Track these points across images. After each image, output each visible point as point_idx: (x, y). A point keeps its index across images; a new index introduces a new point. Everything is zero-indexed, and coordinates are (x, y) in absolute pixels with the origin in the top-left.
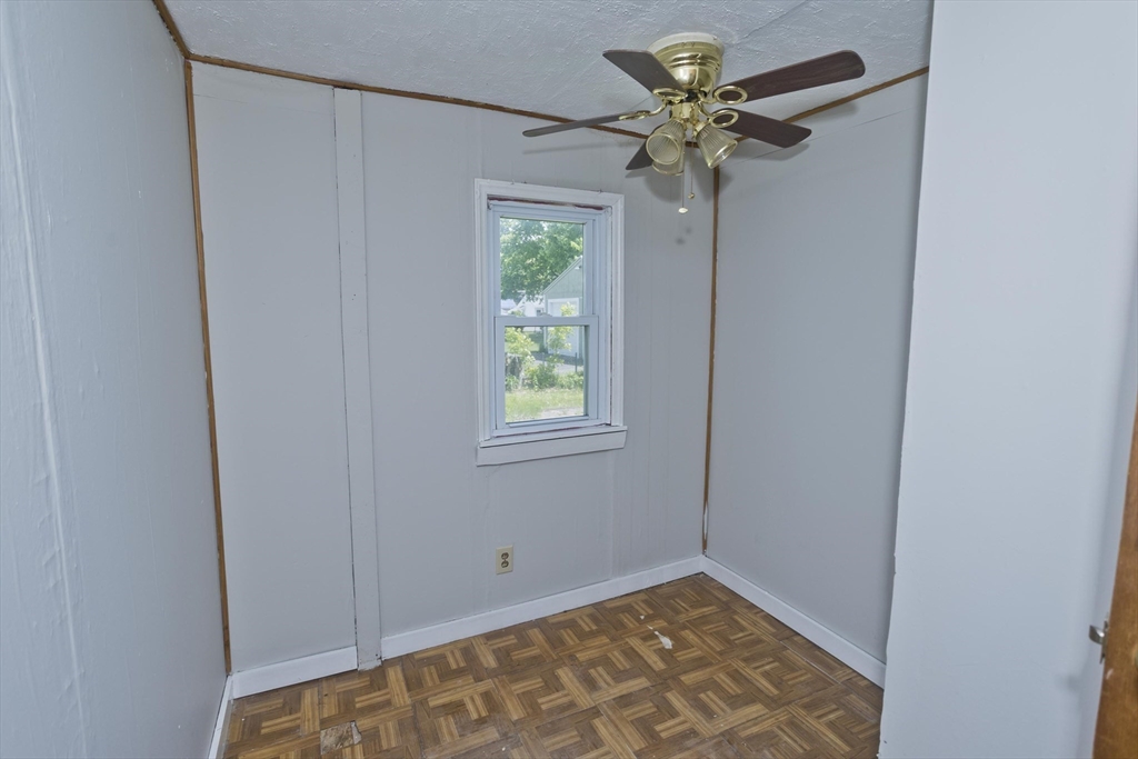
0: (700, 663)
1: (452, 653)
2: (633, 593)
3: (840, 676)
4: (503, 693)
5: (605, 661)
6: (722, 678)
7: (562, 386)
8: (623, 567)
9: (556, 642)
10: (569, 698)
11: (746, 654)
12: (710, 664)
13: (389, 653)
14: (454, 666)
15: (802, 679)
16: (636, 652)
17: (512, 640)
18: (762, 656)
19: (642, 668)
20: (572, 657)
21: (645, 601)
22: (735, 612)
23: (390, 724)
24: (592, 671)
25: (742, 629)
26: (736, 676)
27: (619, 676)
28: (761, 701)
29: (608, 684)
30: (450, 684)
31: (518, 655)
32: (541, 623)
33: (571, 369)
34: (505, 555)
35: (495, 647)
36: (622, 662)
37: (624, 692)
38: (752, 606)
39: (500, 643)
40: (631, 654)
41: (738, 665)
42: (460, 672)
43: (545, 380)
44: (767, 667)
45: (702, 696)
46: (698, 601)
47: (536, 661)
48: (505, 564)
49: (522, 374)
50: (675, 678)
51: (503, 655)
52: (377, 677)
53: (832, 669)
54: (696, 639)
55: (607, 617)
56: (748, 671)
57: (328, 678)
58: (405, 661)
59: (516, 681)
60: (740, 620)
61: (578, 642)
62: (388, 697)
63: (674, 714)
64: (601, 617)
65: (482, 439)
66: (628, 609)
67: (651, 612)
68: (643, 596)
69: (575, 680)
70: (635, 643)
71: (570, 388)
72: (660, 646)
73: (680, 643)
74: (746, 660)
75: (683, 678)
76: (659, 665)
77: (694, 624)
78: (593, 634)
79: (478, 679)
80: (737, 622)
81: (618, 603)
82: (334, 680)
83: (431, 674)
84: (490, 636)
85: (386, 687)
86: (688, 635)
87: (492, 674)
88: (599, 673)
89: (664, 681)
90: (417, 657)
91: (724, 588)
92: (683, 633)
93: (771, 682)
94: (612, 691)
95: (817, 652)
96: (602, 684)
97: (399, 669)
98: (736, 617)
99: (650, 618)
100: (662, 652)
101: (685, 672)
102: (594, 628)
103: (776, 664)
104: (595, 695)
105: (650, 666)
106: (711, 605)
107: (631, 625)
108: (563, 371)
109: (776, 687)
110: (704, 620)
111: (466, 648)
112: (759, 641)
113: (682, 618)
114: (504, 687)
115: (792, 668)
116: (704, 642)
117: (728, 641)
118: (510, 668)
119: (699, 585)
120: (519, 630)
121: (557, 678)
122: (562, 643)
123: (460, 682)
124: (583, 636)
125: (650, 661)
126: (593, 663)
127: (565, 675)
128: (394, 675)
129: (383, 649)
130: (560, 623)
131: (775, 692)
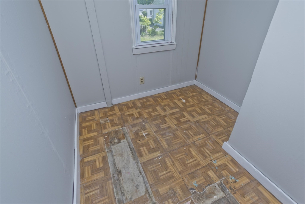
0: (192, 106)
1: (130, 103)
2: (176, 89)
3: (227, 109)
4: (143, 112)
5: (168, 105)
6: (198, 109)
7: (158, 35)
8: (174, 83)
9: (156, 101)
10: (159, 113)
11: (204, 104)
12: (195, 106)
13: (114, 103)
14: (131, 106)
15: (217, 110)
16: (176, 103)
17: (145, 100)
18: (208, 104)
19: (177, 106)
20: (160, 104)
21: (179, 91)
22: (202, 94)
23: (116, 118)
24: (165, 107)
25: (204, 98)
26: (201, 109)
27: (171, 108)
28: (206, 114)
29: (169, 110)
30: (130, 110)
31: (146, 104)
32: (152, 96)
33: (161, 29)
34: (142, 79)
35: (141, 102)
36: (172, 105)
37: (173, 112)
38: (207, 93)
39: (142, 101)
40: (175, 103)
41: (202, 106)
42: (132, 107)
43: (153, 33)
44: (209, 107)
45: (192, 113)
46: (193, 91)
47: (151, 105)
48: (142, 81)
49: (146, 31)
50: (186, 109)
51: (143, 104)
52: (112, 108)
53: (225, 108)
54: (192, 100)
55: (169, 95)
56: (204, 108)
57: (100, 109)
58: (118, 105)
59: (146, 109)
60: (203, 96)
61: (161, 101)
62: (115, 113)
63: (185, 117)
64: (167, 95)
65: (134, 47)
66: (175, 93)
67: (180, 94)
68: (179, 90)
69: (161, 109)
70: (176, 101)
71: (160, 36)
72: (182, 102)
73: (187, 101)
74: (204, 105)
75: (188, 109)
76: (181, 106)
77: (191, 97)
78: (165, 99)
79: (137, 109)
80: (202, 96)
81: (172, 92)
82: (102, 109)
83: (125, 108)
84: (139, 99)
85: (114, 110)
86: (190, 99)
87: (140, 108)
88: (167, 108)
89: (182, 110)
90: (121, 104)
91: (200, 89)
92: (188, 99)
93: (210, 110)
94: (170, 112)
95: (222, 104)
96: (167, 110)
97: (117, 107)
98: (202, 95)
99: (180, 95)
100: (183, 103)
101: (188, 108)
102: (166, 97)
103: (211, 106)
104: (165, 113)
105: (179, 106)
106: (196, 92)
107: (175, 97)
108: (158, 30)
109: (211, 111)
110: (194, 96)
111: (134, 102)
112: (208, 101)
113: (188, 95)
114: (143, 111)
115: (215, 107)
116: (194, 101)
117: (200, 101)
118: (144, 106)
119: (193, 88)
120: (147, 98)
121: (156, 109)
122: (157, 101)
123: (132, 109)
124: (163, 99)
125: (179, 105)
126: (165, 106)
127: (158, 108)
128: (116, 108)
129: (113, 102)
130: (157, 96)
131: (210, 112)
